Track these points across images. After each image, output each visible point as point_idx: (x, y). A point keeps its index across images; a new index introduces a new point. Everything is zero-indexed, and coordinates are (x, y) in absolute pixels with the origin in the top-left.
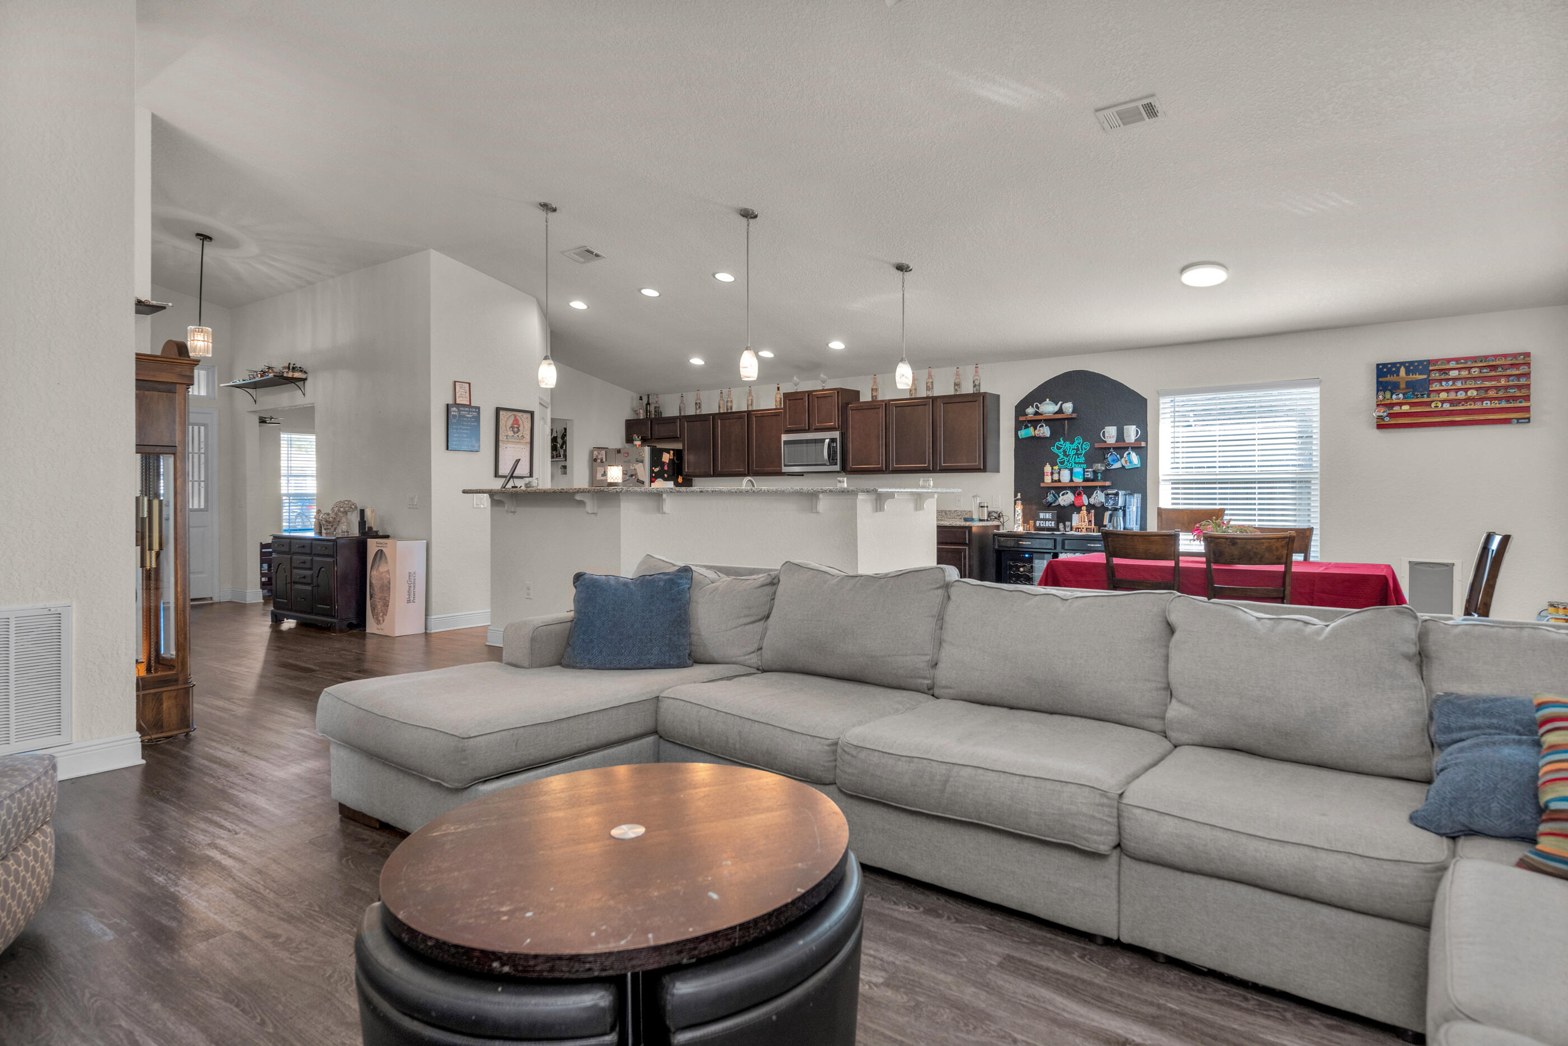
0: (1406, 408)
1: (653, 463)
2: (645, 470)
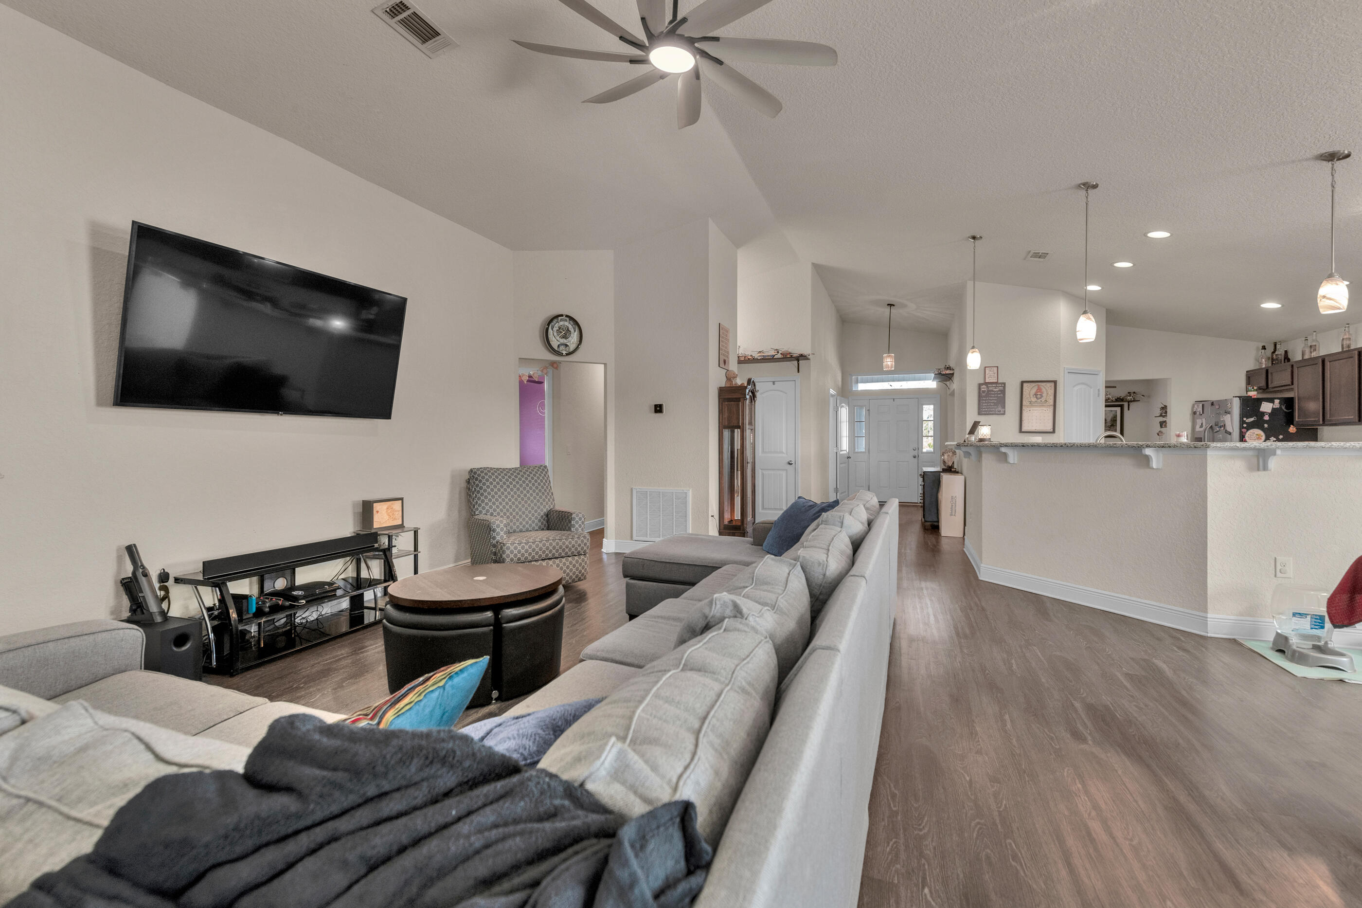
1: (1244, 414)
2: (1233, 421)
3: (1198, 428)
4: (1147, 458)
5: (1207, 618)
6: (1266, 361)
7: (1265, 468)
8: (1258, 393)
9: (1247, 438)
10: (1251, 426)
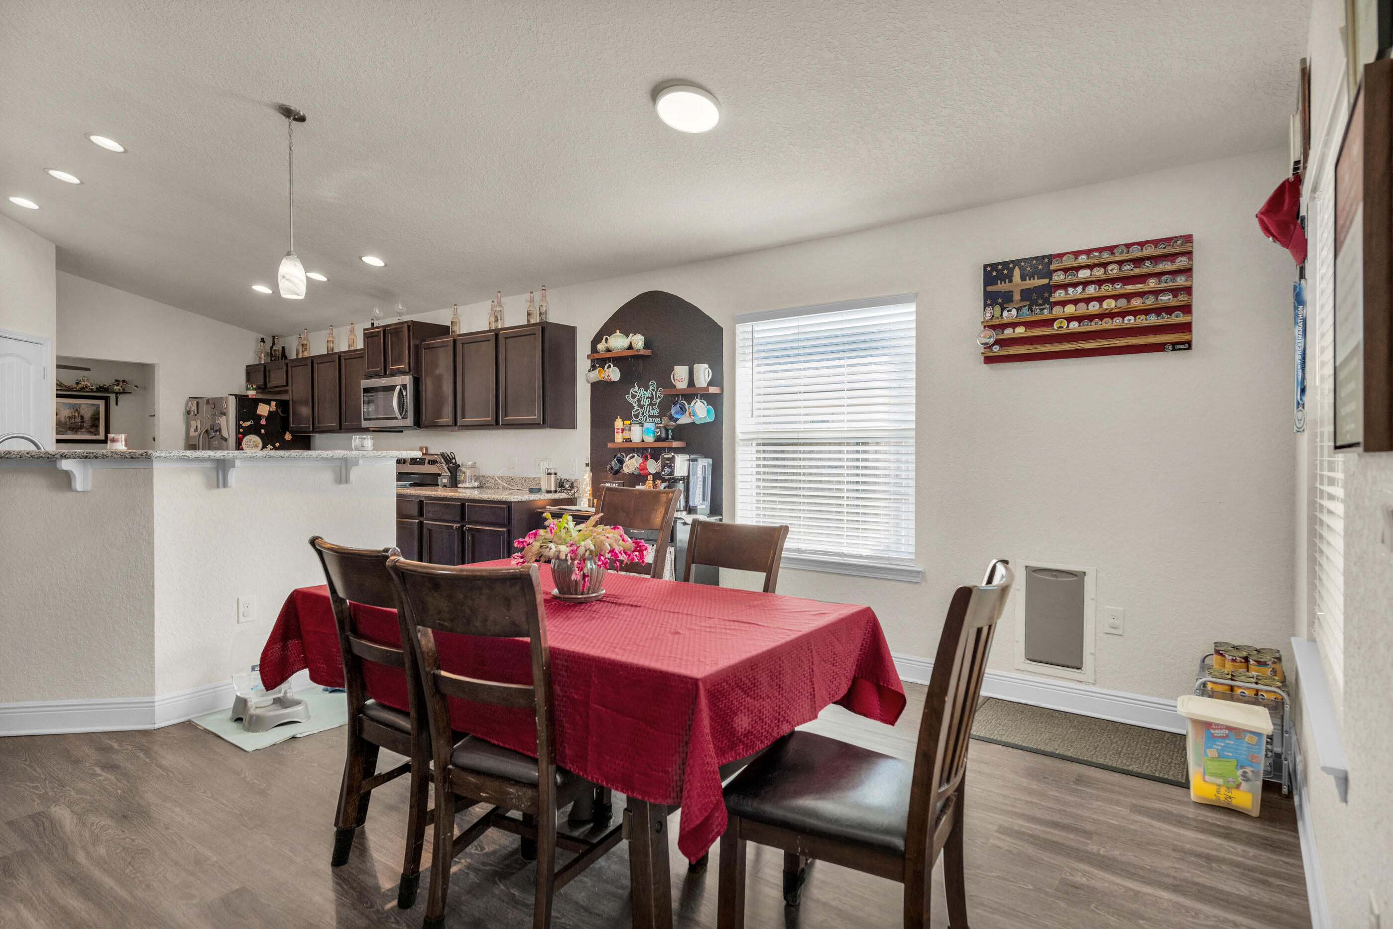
0: (1020, 331)
1: (240, 417)
2: (228, 424)
3: (192, 433)
4: (67, 476)
5: (154, 702)
6: (265, 356)
7: (225, 485)
8: (257, 393)
9: (244, 446)
10: (249, 431)
